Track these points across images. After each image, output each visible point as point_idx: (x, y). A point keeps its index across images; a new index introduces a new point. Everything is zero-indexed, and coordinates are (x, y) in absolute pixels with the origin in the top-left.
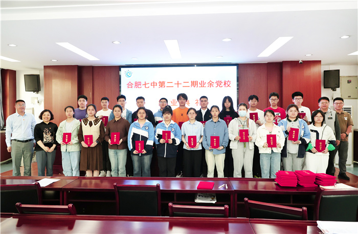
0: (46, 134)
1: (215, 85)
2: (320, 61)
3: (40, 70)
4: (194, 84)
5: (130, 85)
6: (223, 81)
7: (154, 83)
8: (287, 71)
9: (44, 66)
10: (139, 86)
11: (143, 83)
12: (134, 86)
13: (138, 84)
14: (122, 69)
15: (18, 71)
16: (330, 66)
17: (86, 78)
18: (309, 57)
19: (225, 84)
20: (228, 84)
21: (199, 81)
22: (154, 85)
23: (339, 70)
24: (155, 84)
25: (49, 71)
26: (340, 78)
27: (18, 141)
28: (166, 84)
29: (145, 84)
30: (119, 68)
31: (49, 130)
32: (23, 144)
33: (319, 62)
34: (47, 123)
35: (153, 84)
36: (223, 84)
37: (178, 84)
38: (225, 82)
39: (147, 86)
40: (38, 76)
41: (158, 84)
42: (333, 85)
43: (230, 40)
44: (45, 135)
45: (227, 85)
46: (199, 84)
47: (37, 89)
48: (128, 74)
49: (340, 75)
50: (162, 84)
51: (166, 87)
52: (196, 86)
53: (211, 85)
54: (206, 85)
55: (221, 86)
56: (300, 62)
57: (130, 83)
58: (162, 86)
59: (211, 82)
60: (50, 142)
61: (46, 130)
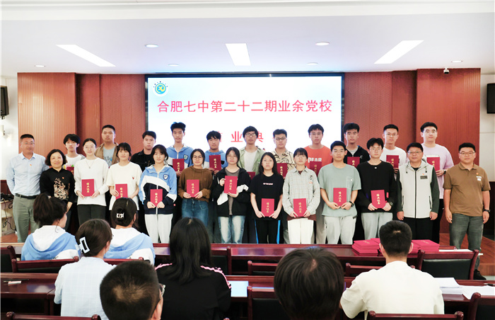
0: (58, 187)
1: (305, 107)
2: (479, 69)
4: (270, 105)
5: (163, 106)
6: (319, 101)
7: (203, 104)
8: (424, 85)
9: (18, 74)
10: (179, 109)
11: (185, 103)
12: (169, 108)
13: (176, 105)
14: (149, 79)
17: (89, 92)
19: (322, 106)
20: (328, 106)
21: (279, 101)
22: (203, 107)
24: (205, 106)
25: (25, 80)
27: (22, 197)
28: (224, 106)
29: (189, 106)
30: (146, 77)
31: (62, 181)
32: (29, 201)
33: (477, 71)
34: (58, 170)
35: (201, 106)
36: (318, 107)
37: (244, 106)
38: (322, 103)
39: (192, 108)
40: (4, 90)
41: (210, 106)
44: (56, 189)
45: (324, 108)
46: (278, 105)
48: (161, 88)
50: (217, 106)
51: (223, 110)
52: (274, 109)
53: (298, 107)
54: (291, 108)
55: (315, 109)
56: (445, 71)
57: (163, 104)
58: (216, 109)
59: (298, 103)
60: (64, 198)
61: (58, 181)
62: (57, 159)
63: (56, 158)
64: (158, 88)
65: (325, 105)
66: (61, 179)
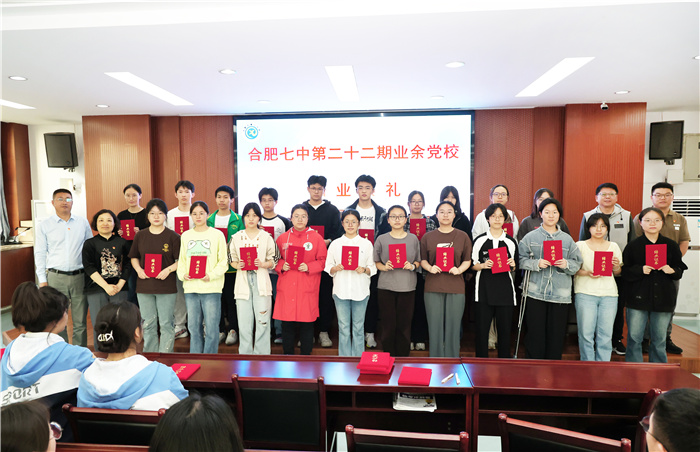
0: (107, 260)
1: (427, 154)
2: (645, 104)
3: (75, 123)
4: (384, 152)
5: (254, 154)
6: (443, 146)
7: (303, 150)
8: (573, 125)
9: (83, 117)
10: (274, 157)
11: (281, 150)
12: (262, 156)
13: (270, 153)
14: (238, 121)
15: (32, 126)
16: (665, 113)
17: (168, 140)
18: (622, 96)
19: (446, 152)
20: (454, 151)
21: (395, 147)
22: (303, 155)
23: (682, 123)
24: (305, 153)
25: (94, 126)
26: (684, 137)
27: (60, 272)
28: (328, 153)
29: (286, 153)
30: (234, 119)
31: (113, 252)
32: (70, 278)
33: (642, 105)
34: (107, 237)
35: (300, 152)
36: (442, 153)
37: (351, 152)
38: (447, 148)
39: (289, 156)
40: (71, 137)
41: (311, 153)
42: (668, 153)
43: (461, 65)
44: (103, 262)
45: (450, 155)
46: (393, 152)
47: (70, 162)
48: (252, 132)
49: (685, 132)
50: (319, 152)
51: (327, 158)
52: (388, 156)
53: (418, 154)
54: (409, 154)
55: (438, 156)
56: (602, 106)
57: (255, 152)
58: (319, 157)
59: (417, 149)
60: (116, 274)
61: (106, 252)
62: (105, 222)
63: (105, 220)
64: (249, 132)
65: (450, 151)
66: (111, 250)
